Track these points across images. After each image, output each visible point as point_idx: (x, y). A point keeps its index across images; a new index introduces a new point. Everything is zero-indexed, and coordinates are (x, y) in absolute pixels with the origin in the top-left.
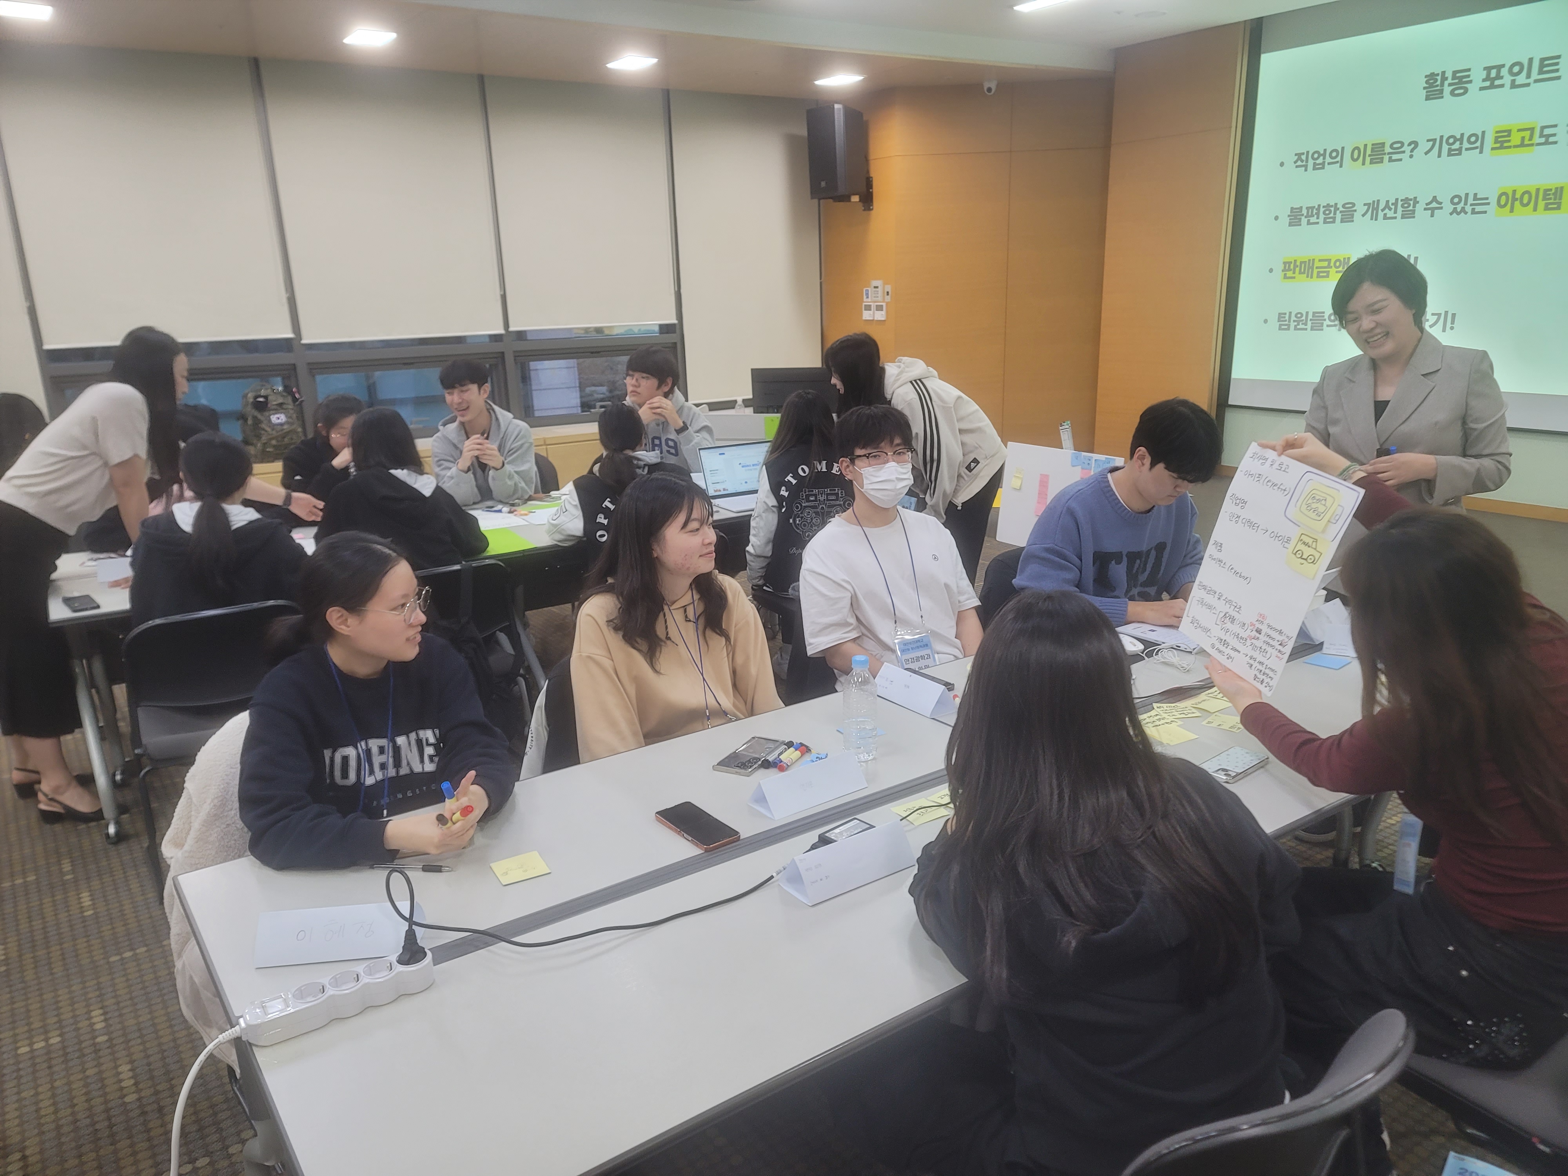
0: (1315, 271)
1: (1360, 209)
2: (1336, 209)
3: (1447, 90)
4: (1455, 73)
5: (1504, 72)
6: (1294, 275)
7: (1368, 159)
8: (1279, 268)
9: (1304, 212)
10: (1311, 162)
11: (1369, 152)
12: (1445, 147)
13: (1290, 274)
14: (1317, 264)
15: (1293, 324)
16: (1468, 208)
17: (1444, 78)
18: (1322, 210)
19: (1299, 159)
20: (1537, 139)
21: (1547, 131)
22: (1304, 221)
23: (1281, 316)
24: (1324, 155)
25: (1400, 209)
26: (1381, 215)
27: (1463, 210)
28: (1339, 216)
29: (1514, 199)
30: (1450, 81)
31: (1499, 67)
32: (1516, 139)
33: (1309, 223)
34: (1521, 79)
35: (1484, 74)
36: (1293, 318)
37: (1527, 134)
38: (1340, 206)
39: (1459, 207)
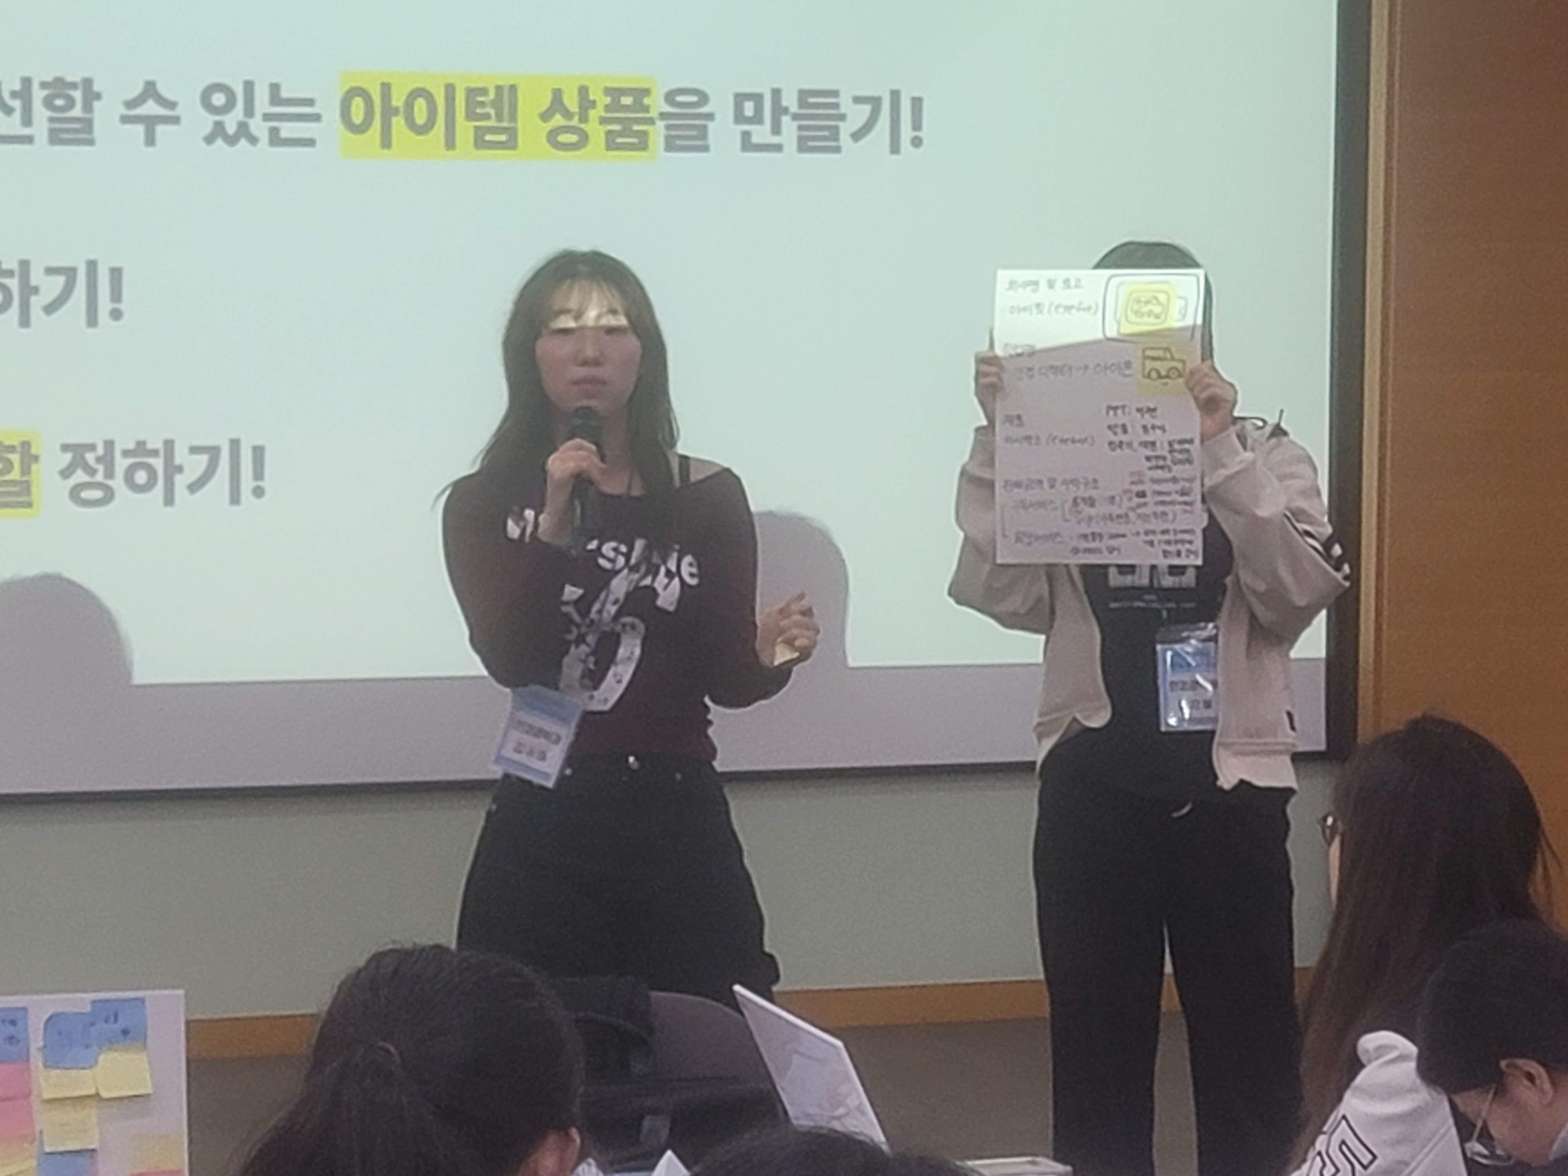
16: (259, 127)
25: (40, 114)
27: (243, 131)
29: (389, 111)
39: (231, 122)
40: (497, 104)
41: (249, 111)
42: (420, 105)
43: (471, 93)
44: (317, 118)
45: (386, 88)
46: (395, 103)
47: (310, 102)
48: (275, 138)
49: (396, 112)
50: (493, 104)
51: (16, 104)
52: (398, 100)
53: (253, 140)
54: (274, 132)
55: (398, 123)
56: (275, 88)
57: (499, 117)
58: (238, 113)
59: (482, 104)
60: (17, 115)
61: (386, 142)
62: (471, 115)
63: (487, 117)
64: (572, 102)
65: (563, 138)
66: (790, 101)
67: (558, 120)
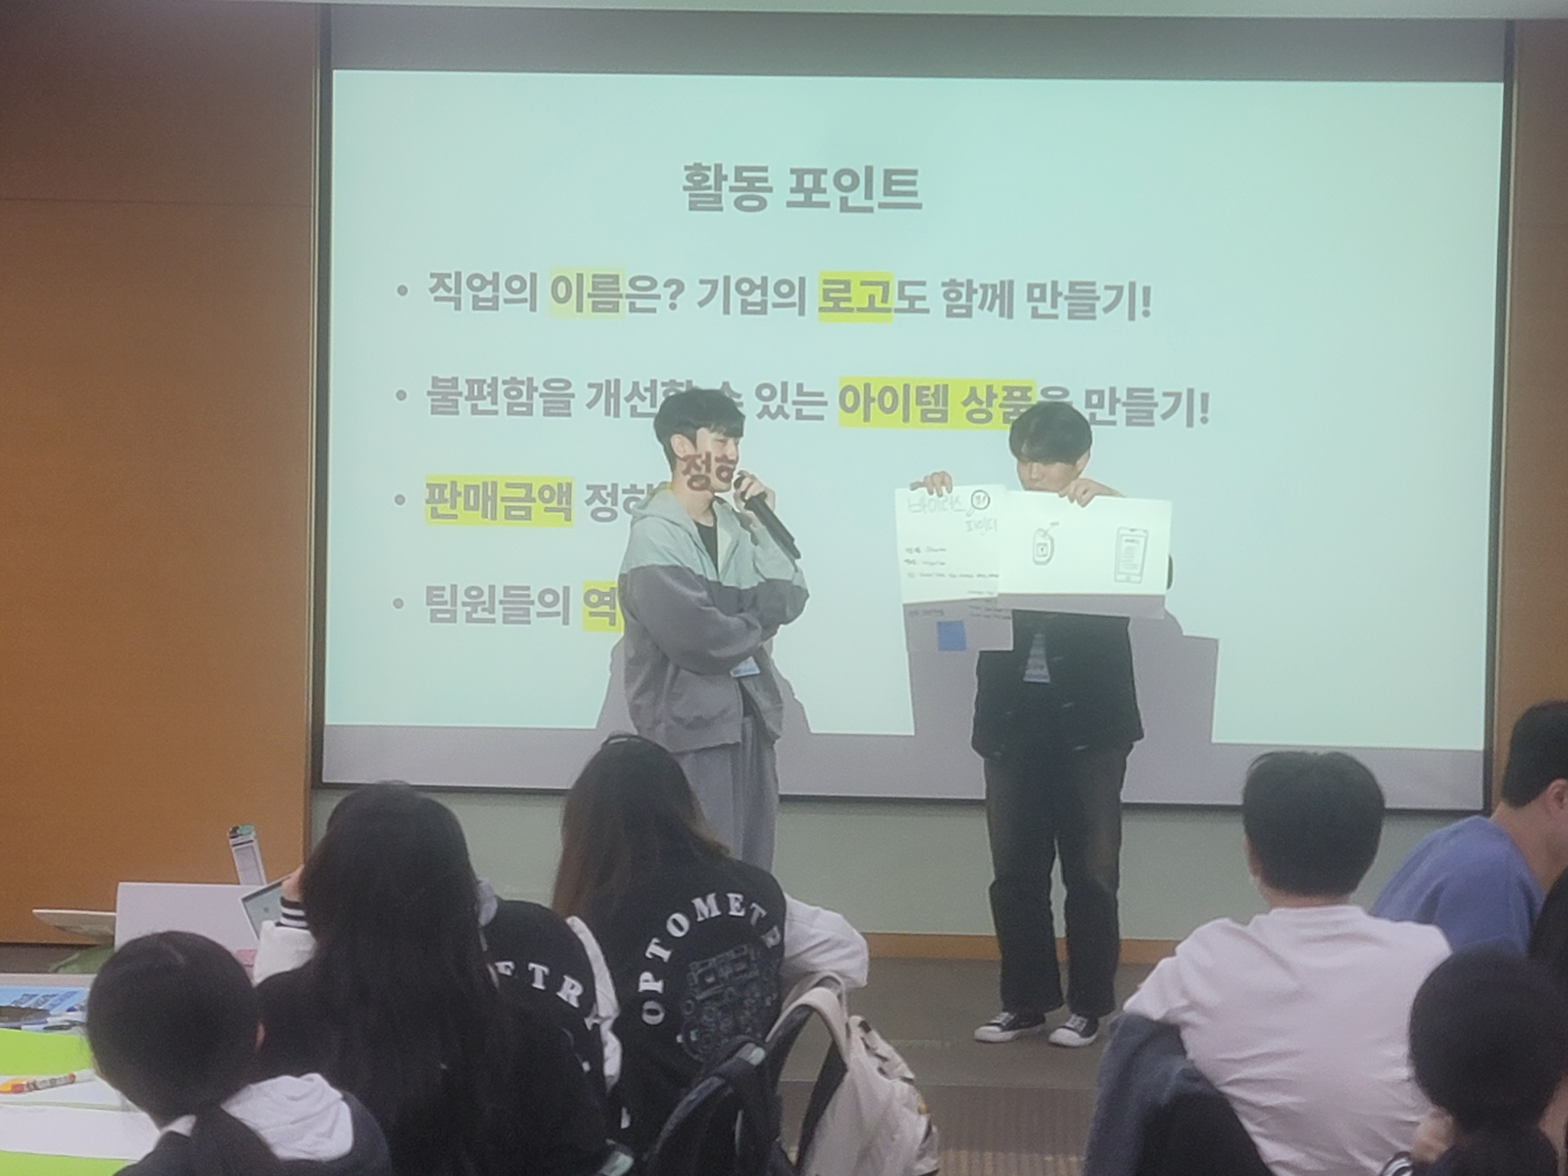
0: (501, 506)
1: (582, 394)
2: (532, 389)
3: (728, 198)
4: (739, 170)
5: (827, 181)
6: (453, 512)
7: (587, 303)
8: (418, 496)
9: (463, 388)
10: (467, 295)
11: (588, 288)
12: (736, 299)
13: (444, 508)
14: (502, 492)
15: (461, 611)
16: (790, 409)
17: (720, 178)
18: (501, 388)
19: (442, 285)
20: (894, 301)
21: (909, 291)
22: (464, 406)
23: (433, 594)
24: (494, 282)
26: (625, 407)
27: (780, 410)
28: (538, 403)
29: (869, 400)
30: (731, 181)
31: (818, 173)
32: (859, 296)
33: (475, 411)
34: (856, 198)
35: (793, 181)
36: (461, 597)
37: (878, 291)
38: (538, 383)
39: (773, 406)
40: (935, 395)
41: (784, 399)
42: (888, 396)
43: (920, 389)
44: (825, 403)
45: (867, 387)
46: (872, 395)
47: (821, 394)
48: (800, 416)
49: (873, 400)
50: (933, 395)
51: (648, 395)
52: (874, 393)
53: (787, 417)
54: (799, 411)
55: (874, 406)
56: (800, 386)
57: (937, 404)
58: (778, 400)
59: (927, 396)
60: (648, 401)
61: (867, 418)
62: (919, 402)
63: (929, 403)
64: (982, 395)
65: (976, 416)
66: (1122, 395)
67: (973, 405)
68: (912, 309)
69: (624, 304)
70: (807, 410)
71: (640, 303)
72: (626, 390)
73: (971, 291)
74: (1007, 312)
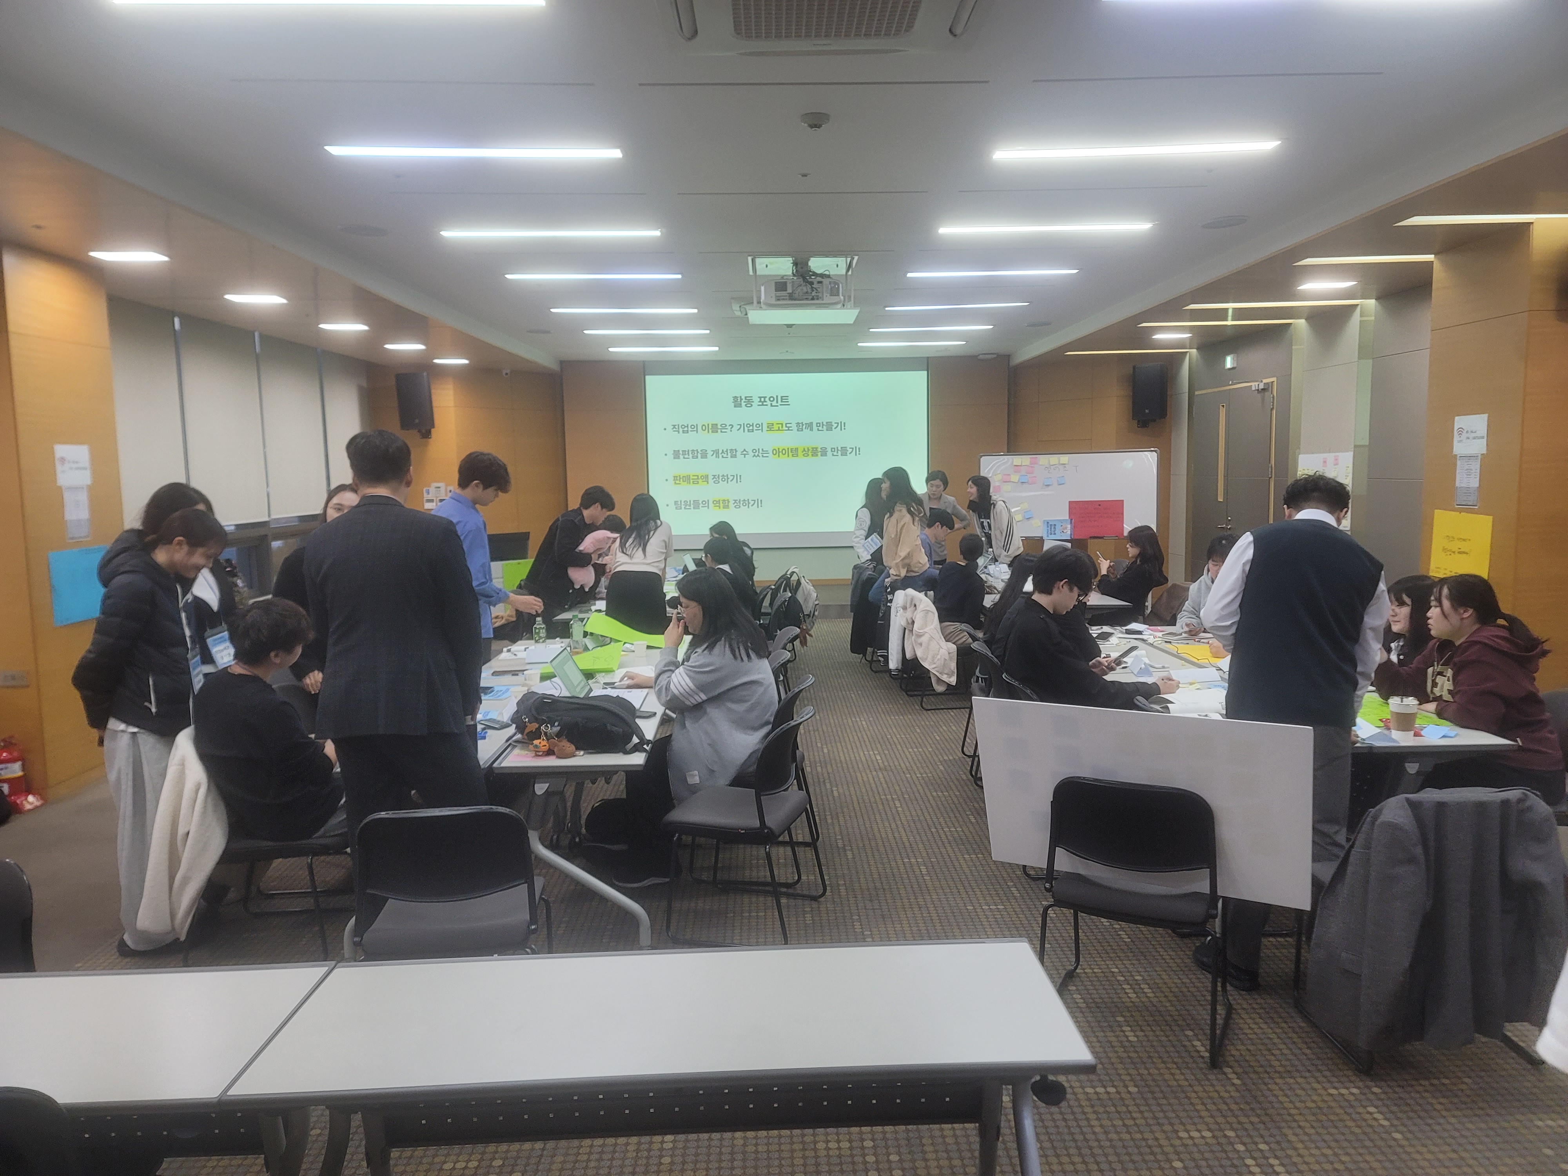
0: (691, 481)
1: (710, 453)
2: (698, 452)
3: (743, 404)
4: (746, 397)
5: (767, 399)
6: (680, 483)
7: (710, 431)
8: (671, 479)
9: (681, 452)
10: (681, 430)
11: (710, 427)
12: (746, 429)
13: (678, 482)
14: (692, 477)
15: (683, 507)
16: (760, 455)
17: (741, 399)
18: (690, 452)
19: (674, 428)
20: (784, 428)
21: (788, 425)
22: (681, 457)
23: (676, 503)
24: (688, 426)
25: (729, 454)
26: (720, 456)
27: (758, 455)
28: (699, 456)
29: (779, 452)
30: (744, 400)
31: (765, 398)
32: (776, 427)
33: (684, 458)
34: (774, 403)
35: (759, 400)
36: (683, 503)
37: (780, 426)
38: (699, 451)
39: (756, 454)
64: (806, 450)
68: (789, 430)
69: (719, 431)
70: (765, 455)
71: (723, 430)
72: (720, 452)
73: (803, 425)
74: (812, 430)
